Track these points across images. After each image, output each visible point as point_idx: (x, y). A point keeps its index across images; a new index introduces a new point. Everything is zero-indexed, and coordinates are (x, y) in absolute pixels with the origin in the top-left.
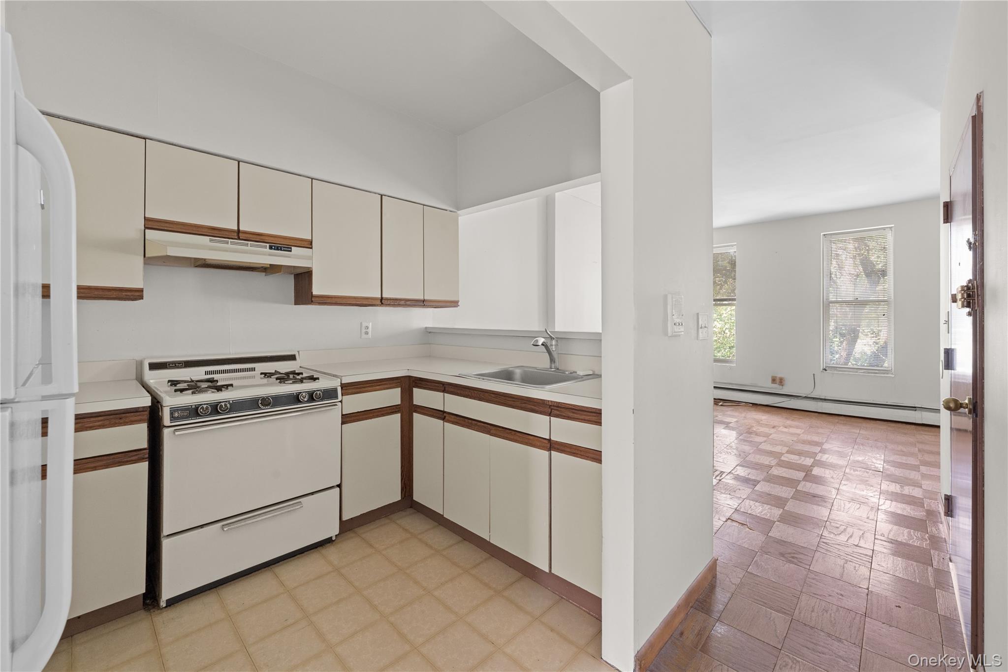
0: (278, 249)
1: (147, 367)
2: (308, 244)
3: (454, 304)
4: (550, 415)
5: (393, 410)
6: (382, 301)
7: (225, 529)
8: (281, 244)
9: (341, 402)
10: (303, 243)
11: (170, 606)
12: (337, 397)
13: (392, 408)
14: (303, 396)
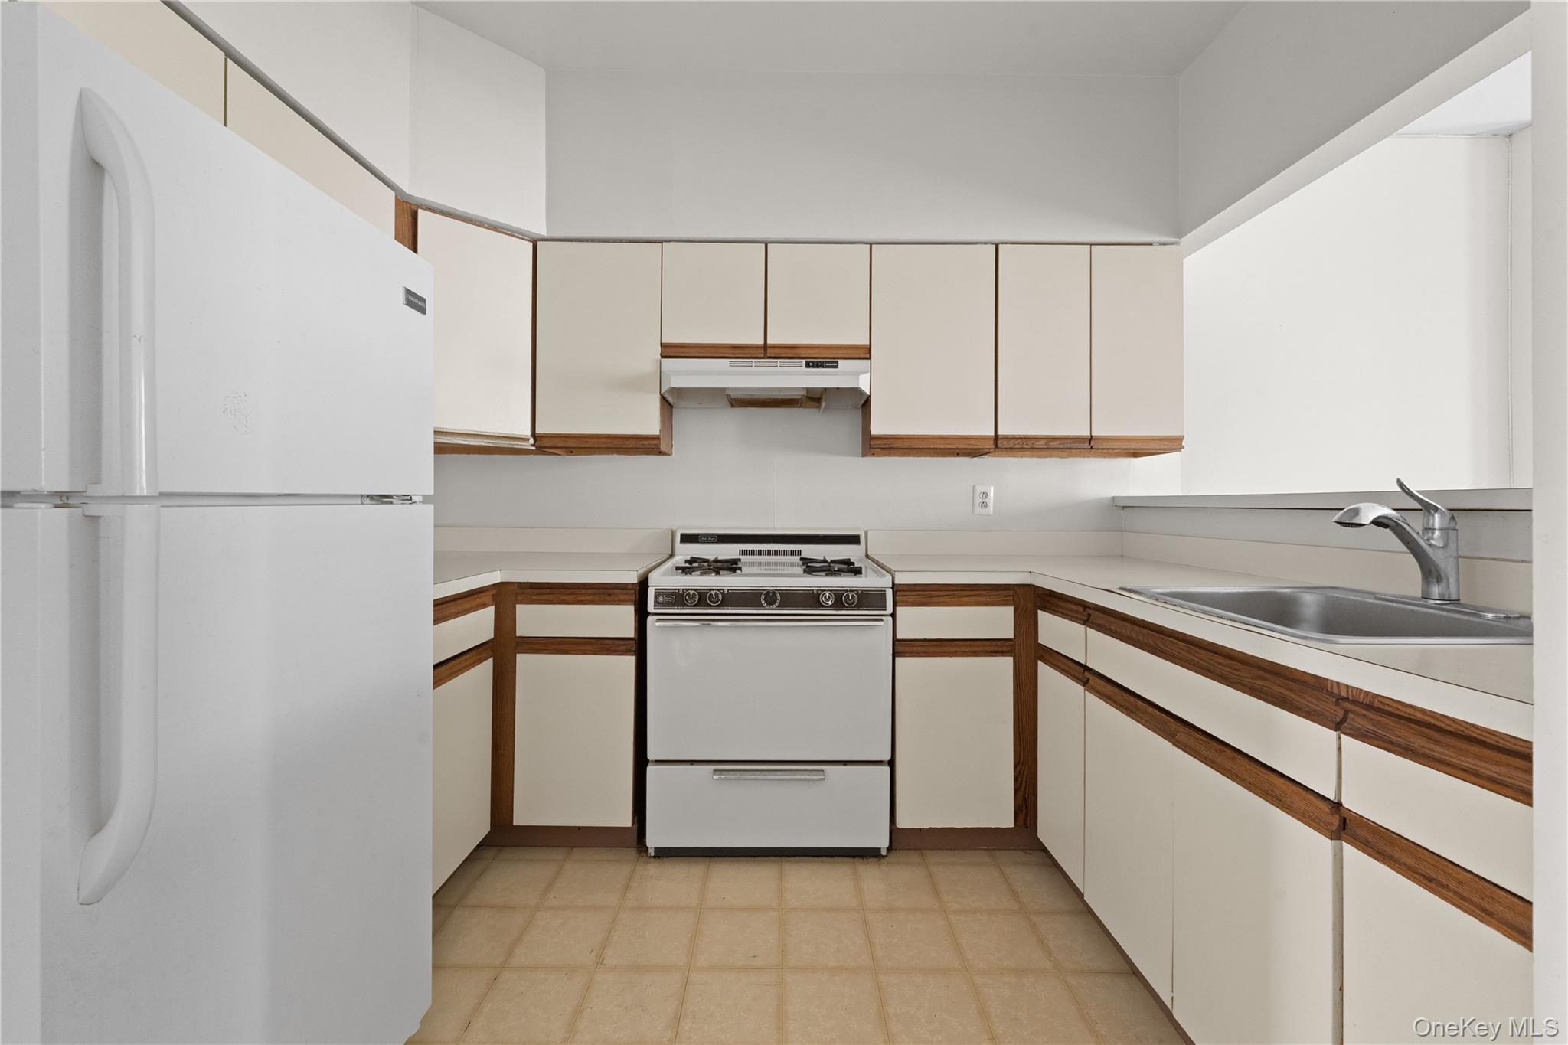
0: (818, 367)
1: (678, 538)
2: (863, 353)
3: (1172, 444)
4: (1338, 727)
5: (997, 649)
6: (999, 445)
7: (715, 777)
8: (820, 358)
9: (893, 615)
10: (857, 351)
11: (659, 857)
12: (884, 607)
13: (995, 643)
14: (825, 597)
